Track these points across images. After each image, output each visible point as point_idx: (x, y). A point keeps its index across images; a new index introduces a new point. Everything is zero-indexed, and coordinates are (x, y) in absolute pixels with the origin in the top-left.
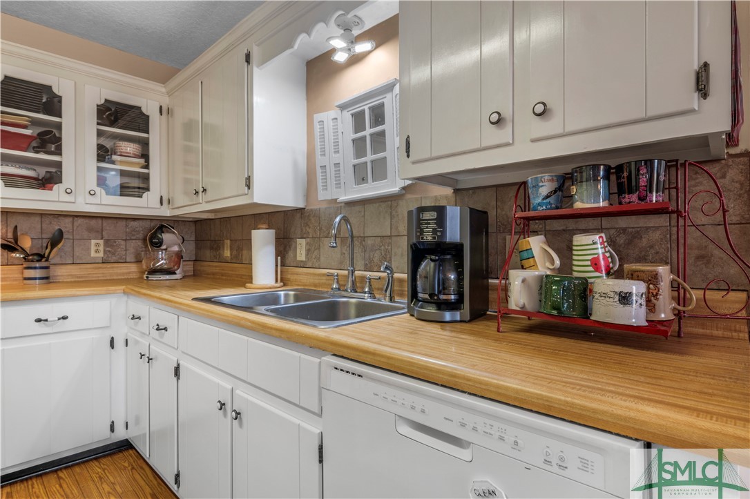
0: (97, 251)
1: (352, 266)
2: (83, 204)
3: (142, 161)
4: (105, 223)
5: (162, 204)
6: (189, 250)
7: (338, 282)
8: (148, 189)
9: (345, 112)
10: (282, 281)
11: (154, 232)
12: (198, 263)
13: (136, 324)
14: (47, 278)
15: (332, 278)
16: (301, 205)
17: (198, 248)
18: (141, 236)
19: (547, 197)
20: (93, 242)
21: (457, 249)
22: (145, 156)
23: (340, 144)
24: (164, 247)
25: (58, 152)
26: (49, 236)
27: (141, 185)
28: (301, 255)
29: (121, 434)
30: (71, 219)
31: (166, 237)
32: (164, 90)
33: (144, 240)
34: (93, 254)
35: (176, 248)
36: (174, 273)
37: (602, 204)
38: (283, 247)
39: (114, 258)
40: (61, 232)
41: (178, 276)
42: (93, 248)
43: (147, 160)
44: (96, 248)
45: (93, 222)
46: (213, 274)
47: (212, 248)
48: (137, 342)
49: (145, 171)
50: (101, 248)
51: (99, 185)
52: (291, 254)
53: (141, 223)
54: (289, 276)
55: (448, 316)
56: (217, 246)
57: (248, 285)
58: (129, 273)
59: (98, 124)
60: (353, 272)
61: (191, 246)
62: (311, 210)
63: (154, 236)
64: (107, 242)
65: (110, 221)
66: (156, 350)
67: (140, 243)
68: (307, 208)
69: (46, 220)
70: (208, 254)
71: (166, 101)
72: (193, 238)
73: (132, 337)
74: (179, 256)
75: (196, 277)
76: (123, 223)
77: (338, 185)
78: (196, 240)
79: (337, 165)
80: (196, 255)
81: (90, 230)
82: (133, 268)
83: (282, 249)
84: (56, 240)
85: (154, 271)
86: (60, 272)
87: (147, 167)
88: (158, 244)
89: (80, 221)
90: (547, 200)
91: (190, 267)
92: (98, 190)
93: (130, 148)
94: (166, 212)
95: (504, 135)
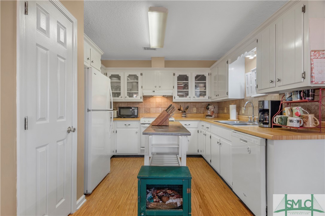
0: (195, 111)
1: (253, 115)
2: (192, 100)
3: (204, 88)
4: (197, 104)
5: (209, 98)
6: (216, 110)
7: (250, 119)
8: (205, 95)
9: (253, 72)
10: (238, 119)
11: (207, 105)
12: (219, 114)
13: (203, 127)
14: (185, 116)
15: (248, 118)
16: (243, 98)
17: (219, 110)
18: (204, 107)
19: (288, 98)
20: (194, 108)
21: (268, 110)
22: (205, 86)
23: (252, 81)
24: (209, 109)
25: (188, 89)
26: (186, 107)
27: (204, 94)
28: (243, 112)
29: (200, 153)
30: (190, 103)
31: (210, 107)
32: (209, 69)
33: (205, 108)
34: (194, 111)
35: (213, 110)
36: (212, 116)
37: (299, 100)
38: (238, 109)
39: (198, 112)
40: (188, 106)
41: (213, 117)
42: (194, 110)
43: (206, 88)
44: (195, 110)
45: (194, 103)
46: (222, 117)
47: (222, 110)
48: (203, 132)
49: (205, 90)
50: (196, 110)
51: (195, 95)
52: (241, 111)
53: (204, 103)
54: (240, 118)
55: (265, 126)
56: (223, 109)
57: (229, 120)
58: (201, 116)
59: (195, 81)
60: (254, 116)
61: (217, 109)
62: (246, 99)
63: (207, 107)
64: (197, 108)
65: (197, 103)
66: (207, 133)
67: (204, 108)
68: (245, 99)
69: (185, 104)
70: (221, 111)
71: (210, 72)
72: (217, 107)
73: (202, 130)
74: (213, 112)
75: (218, 117)
76: (200, 104)
77: (252, 92)
78: (218, 108)
79: (251, 87)
80: (218, 112)
81: (193, 106)
82: (202, 115)
83: (239, 110)
84: (187, 108)
85: (207, 116)
86: (188, 115)
87: (205, 89)
88: (208, 109)
89: (192, 103)
90: (288, 99)
91: (216, 115)
92: (195, 96)
93: (202, 85)
94: (210, 100)
95: (273, 85)
